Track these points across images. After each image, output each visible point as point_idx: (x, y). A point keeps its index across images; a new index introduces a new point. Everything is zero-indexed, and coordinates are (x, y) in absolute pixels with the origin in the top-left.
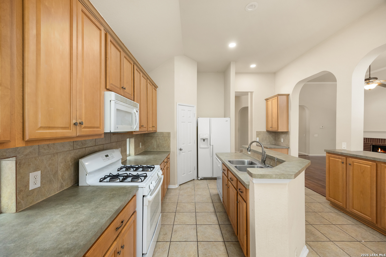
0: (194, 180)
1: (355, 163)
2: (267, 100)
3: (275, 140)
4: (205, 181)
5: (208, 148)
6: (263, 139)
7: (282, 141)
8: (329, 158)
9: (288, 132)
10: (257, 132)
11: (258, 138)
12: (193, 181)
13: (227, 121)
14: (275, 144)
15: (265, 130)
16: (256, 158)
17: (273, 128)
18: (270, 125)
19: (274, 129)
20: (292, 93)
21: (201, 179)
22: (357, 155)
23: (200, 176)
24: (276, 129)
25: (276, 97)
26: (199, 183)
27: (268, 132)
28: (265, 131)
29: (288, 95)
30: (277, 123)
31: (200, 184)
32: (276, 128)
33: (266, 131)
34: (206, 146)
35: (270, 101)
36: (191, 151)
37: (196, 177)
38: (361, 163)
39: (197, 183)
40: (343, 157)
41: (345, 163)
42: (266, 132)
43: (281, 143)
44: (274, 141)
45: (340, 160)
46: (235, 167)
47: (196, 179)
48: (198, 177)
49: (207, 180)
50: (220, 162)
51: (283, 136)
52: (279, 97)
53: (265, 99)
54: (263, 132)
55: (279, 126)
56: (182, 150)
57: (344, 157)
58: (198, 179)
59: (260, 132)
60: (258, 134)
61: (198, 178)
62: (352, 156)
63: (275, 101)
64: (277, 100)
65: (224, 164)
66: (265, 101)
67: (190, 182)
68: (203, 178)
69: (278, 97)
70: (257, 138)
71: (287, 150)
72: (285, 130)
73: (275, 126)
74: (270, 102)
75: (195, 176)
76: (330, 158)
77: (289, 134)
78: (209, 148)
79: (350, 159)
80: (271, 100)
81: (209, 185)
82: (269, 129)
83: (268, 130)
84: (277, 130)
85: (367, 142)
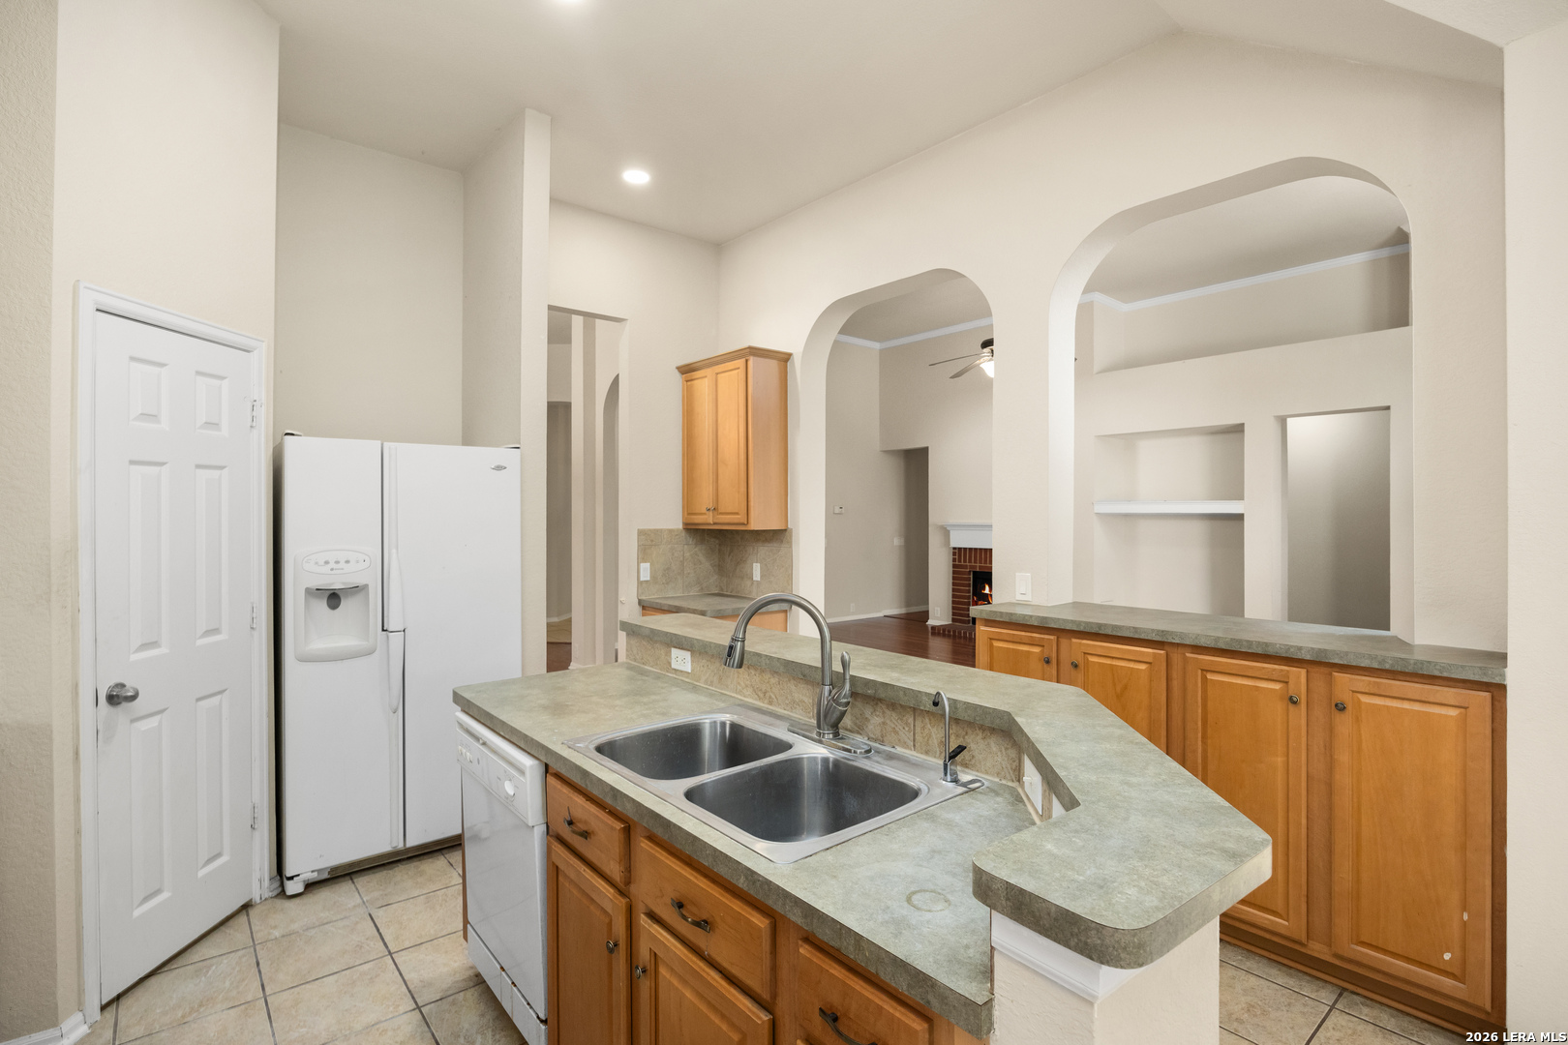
0: (246, 907)
1: (1092, 659)
2: (687, 370)
3: (721, 569)
4: (345, 895)
5: (370, 652)
6: (668, 569)
7: (757, 576)
8: (991, 646)
9: (786, 530)
10: (641, 533)
11: (648, 565)
12: (242, 919)
13: (499, 468)
14: (722, 590)
15: (678, 525)
16: (740, 692)
17: (721, 514)
18: (705, 498)
19: (726, 520)
20: (801, 350)
21: (311, 886)
22: (1100, 626)
23: (302, 863)
24: (741, 518)
25: (740, 363)
26: (295, 926)
27: (695, 531)
28: (678, 530)
29: (785, 359)
30: (743, 489)
31: (312, 932)
32: (737, 514)
33: (681, 527)
34: (349, 642)
35: (706, 379)
36: (221, 692)
37: (266, 883)
38: (1113, 658)
39: (277, 933)
40: (1046, 637)
41: (1054, 661)
42: (684, 534)
43: (749, 583)
44: (716, 577)
45: (1036, 650)
46: (690, 795)
47: (267, 894)
48: (289, 872)
49: (362, 881)
50: (527, 762)
51: (763, 550)
52: (752, 360)
53: (678, 368)
54: (670, 531)
55: (752, 504)
56: (134, 698)
57: (1052, 637)
58: (282, 894)
59: (657, 532)
60: (649, 541)
61: (282, 885)
62: (1082, 629)
63: (730, 380)
64: (742, 371)
65: (558, 776)
66: (678, 377)
67: (216, 937)
68: (325, 876)
69: (747, 361)
70: (643, 565)
71: (782, 615)
72: (774, 525)
73: (731, 501)
74: (703, 385)
75: (256, 876)
76: (996, 644)
77: (790, 543)
78: (377, 652)
79: (1074, 640)
80: (709, 372)
81: (381, 916)
82: (698, 519)
83: (696, 521)
84: (742, 521)
85: (960, 561)
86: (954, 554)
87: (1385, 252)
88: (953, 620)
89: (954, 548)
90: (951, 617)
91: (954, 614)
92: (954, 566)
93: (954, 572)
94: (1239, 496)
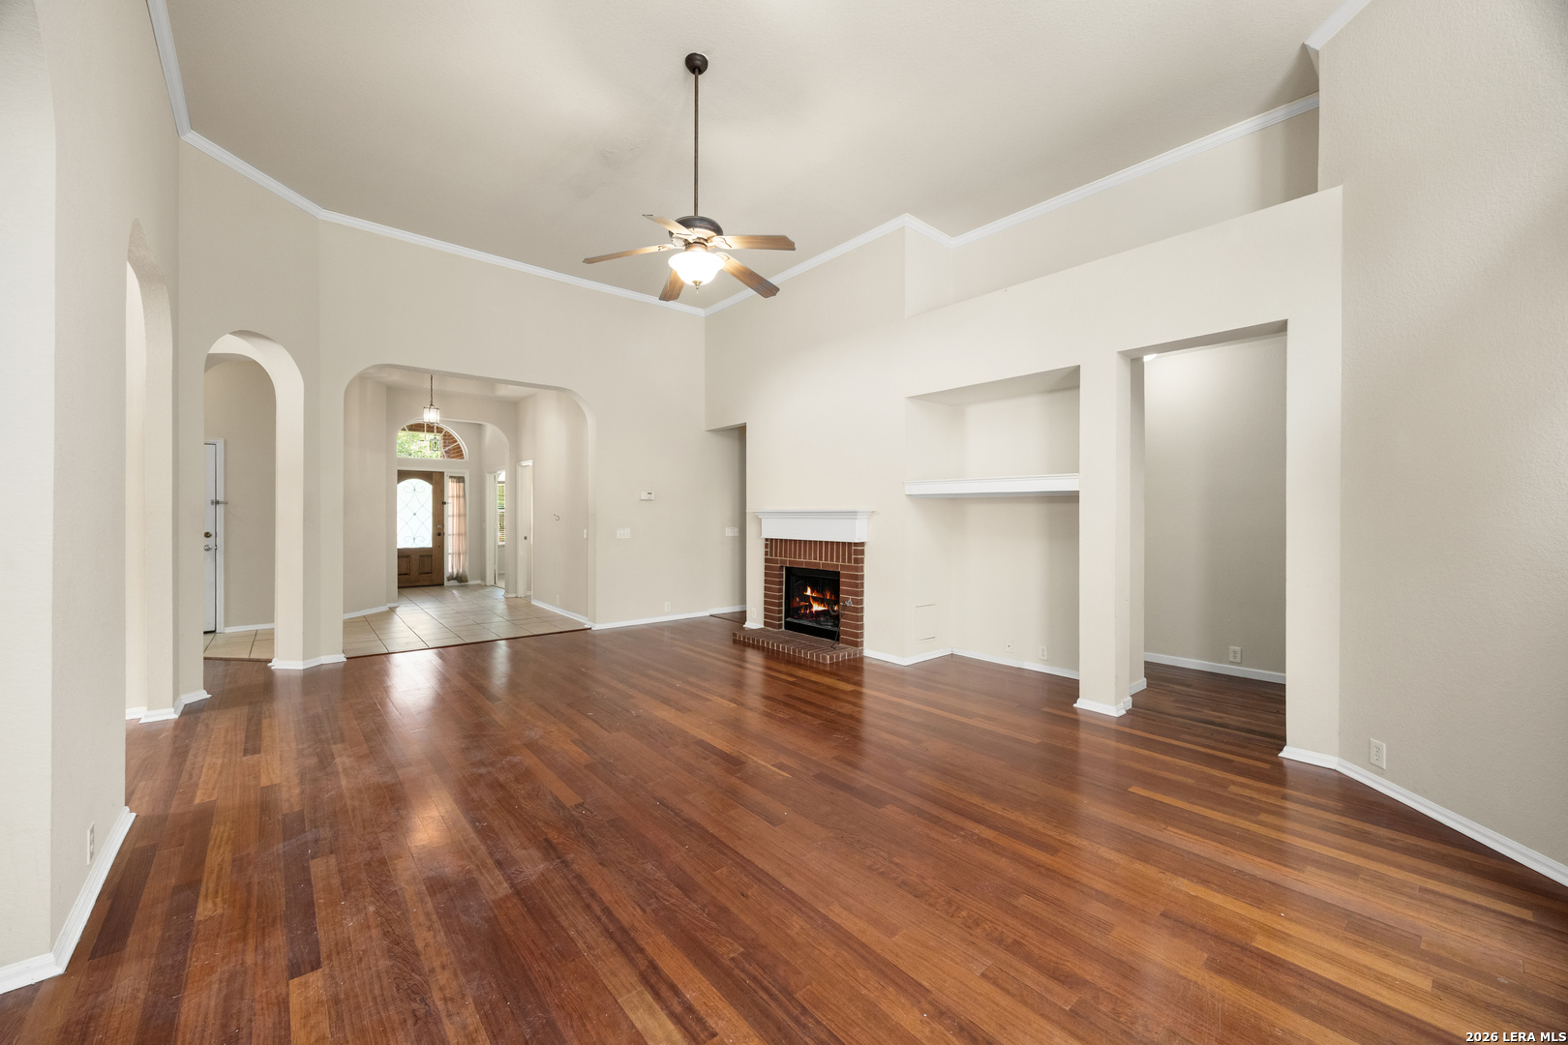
85: (771, 555)
86: (766, 547)
87: (1280, 113)
88: (766, 624)
89: (767, 540)
90: (763, 619)
91: (766, 617)
92: (766, 560)
93: (766, 568)
94: (1074, 468)
